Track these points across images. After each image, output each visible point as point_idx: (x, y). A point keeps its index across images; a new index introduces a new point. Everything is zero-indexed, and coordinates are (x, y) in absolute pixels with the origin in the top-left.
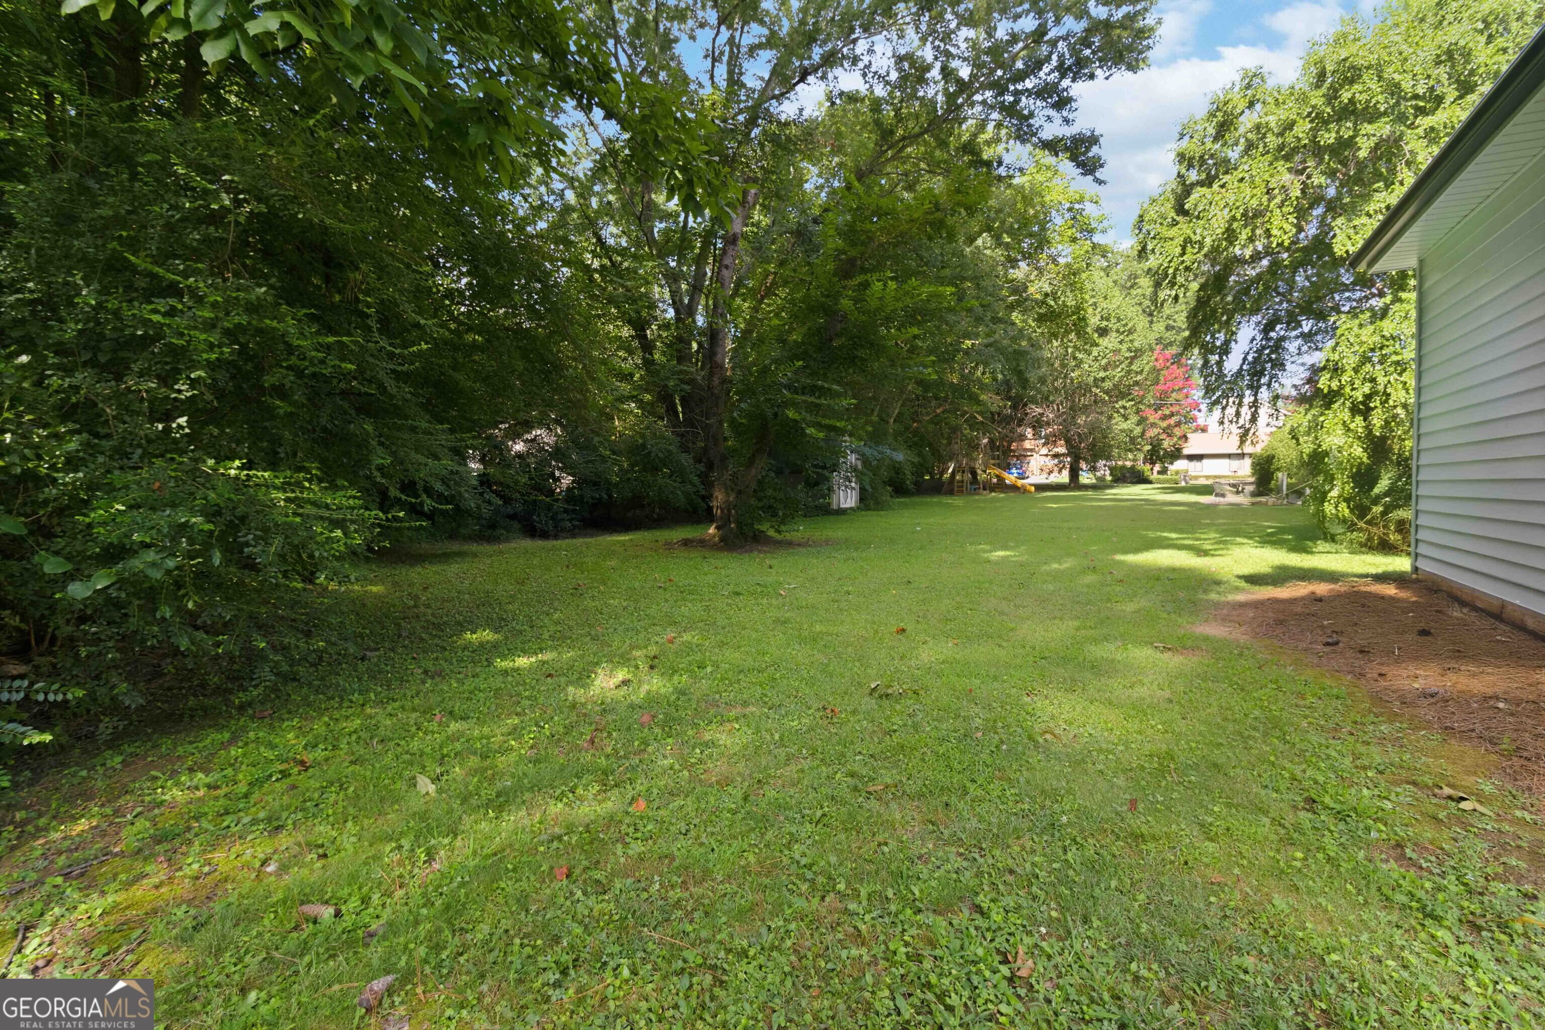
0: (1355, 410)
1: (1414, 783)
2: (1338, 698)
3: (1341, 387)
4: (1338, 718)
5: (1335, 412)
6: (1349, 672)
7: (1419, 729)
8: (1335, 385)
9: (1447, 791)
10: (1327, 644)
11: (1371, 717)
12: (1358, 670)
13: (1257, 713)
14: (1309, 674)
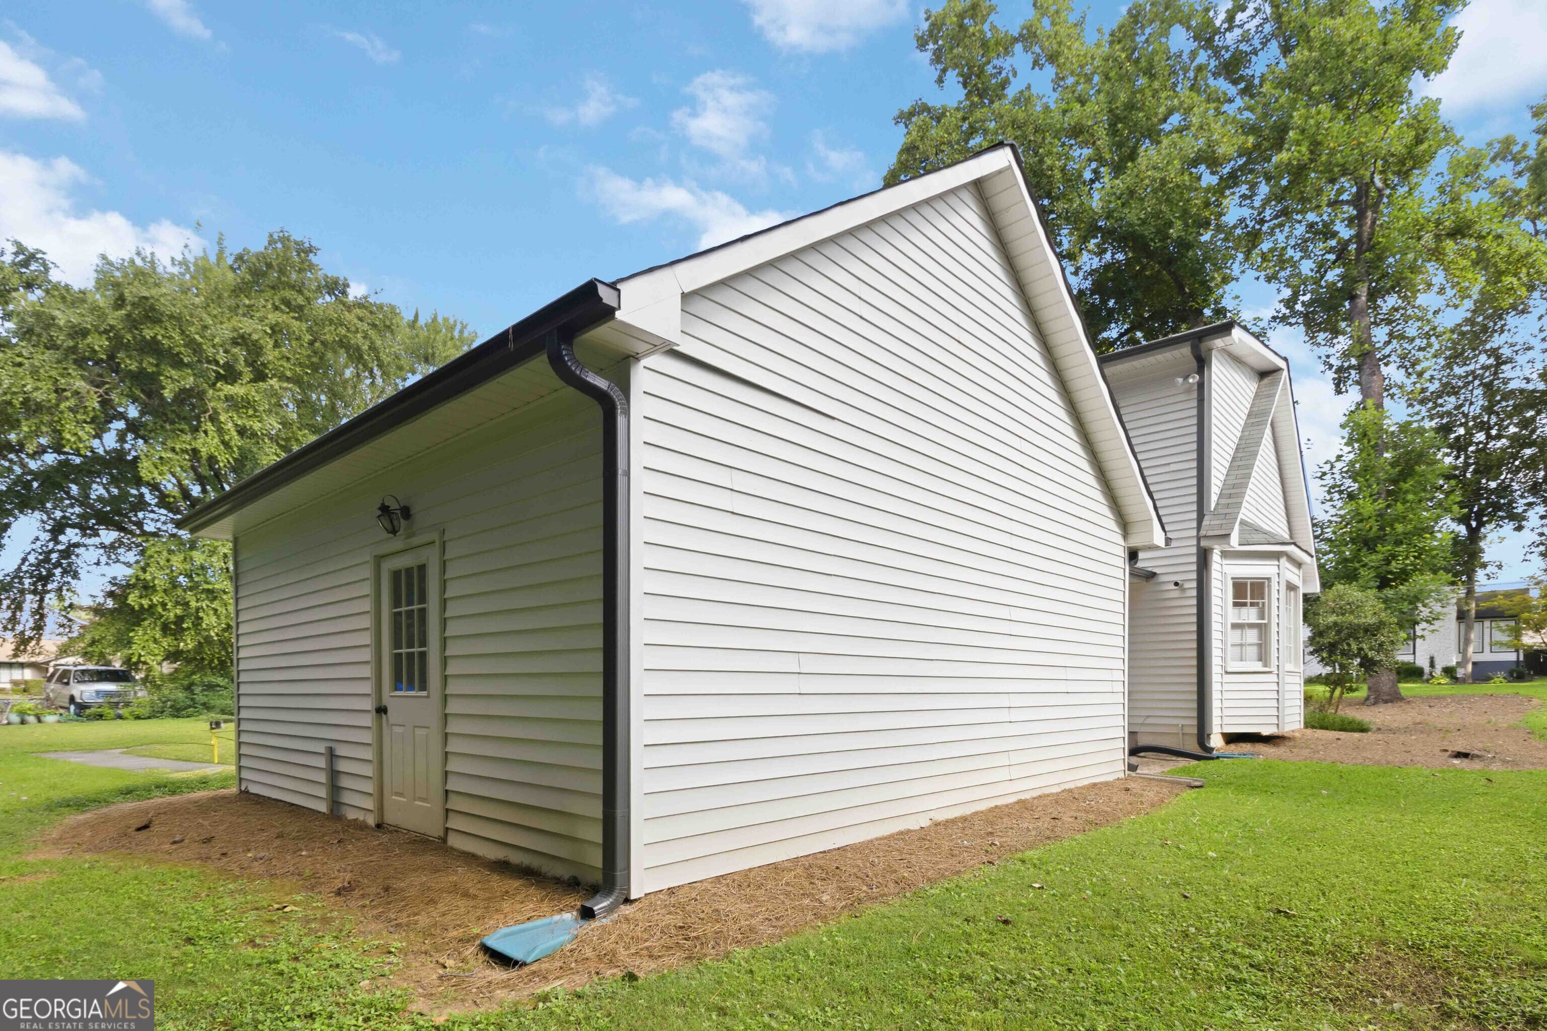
0: (165, 629)
1: (257, 909)
2: (192, 877)
3: (152, 606)
4: (196, 889)
5: (145, 629)
6: (197, 859)
7: (254, 880)
8: (145, 602)
9: (276, 906)
10: (175, 843)
11: (221, 882)
12: (204, 856)
13: (127, 902)
14: (163, 868)
